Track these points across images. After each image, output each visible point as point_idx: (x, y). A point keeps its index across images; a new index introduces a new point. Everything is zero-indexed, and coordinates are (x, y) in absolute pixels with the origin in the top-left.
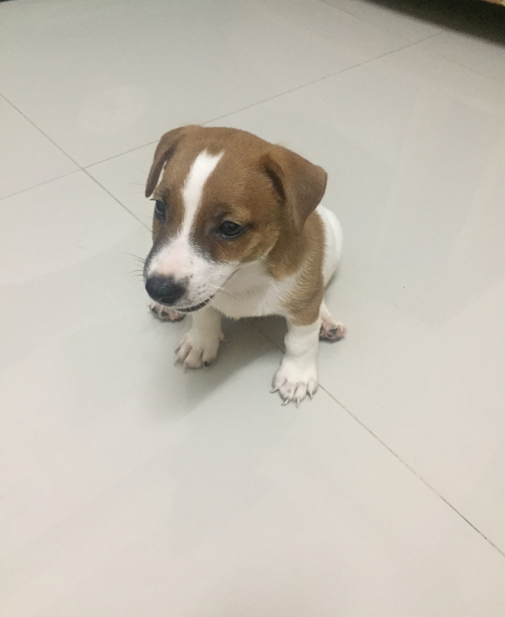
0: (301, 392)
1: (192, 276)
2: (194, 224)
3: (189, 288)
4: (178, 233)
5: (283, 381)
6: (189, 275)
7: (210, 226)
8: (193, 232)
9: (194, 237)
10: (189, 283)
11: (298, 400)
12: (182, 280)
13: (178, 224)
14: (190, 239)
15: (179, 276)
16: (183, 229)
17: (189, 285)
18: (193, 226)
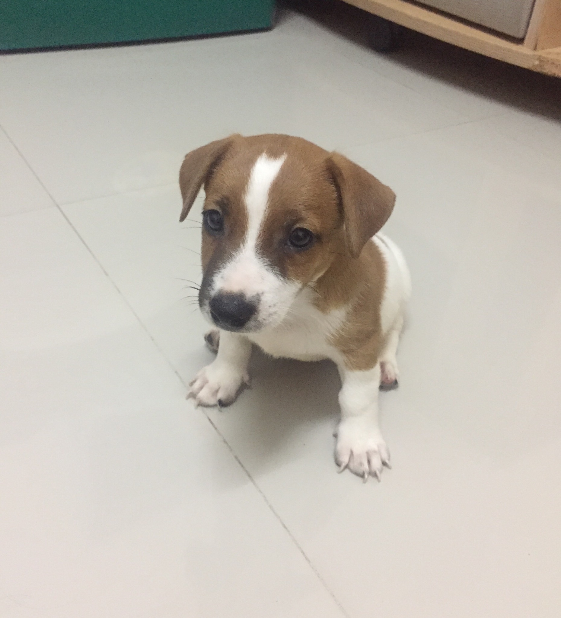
0: (376, 464)
1: (263, 293)
2: (260, 235)
3: (261, 307)
4: (241, 246)
5: (349, 453)
6: (260, 292)
7: (279, 236)
8: (260, 244)
9: (261, 249)
10: (260, 301)
11: (378, 472)
12: (253, 297)
13: (242, 237)
14: (257, 252)
15: (250, 294)
16: (247, 240)
17: (262, 302)
18: (259, 237)
